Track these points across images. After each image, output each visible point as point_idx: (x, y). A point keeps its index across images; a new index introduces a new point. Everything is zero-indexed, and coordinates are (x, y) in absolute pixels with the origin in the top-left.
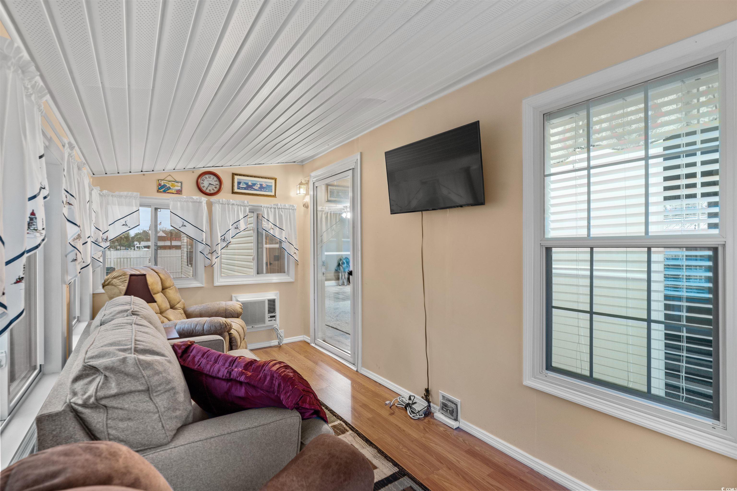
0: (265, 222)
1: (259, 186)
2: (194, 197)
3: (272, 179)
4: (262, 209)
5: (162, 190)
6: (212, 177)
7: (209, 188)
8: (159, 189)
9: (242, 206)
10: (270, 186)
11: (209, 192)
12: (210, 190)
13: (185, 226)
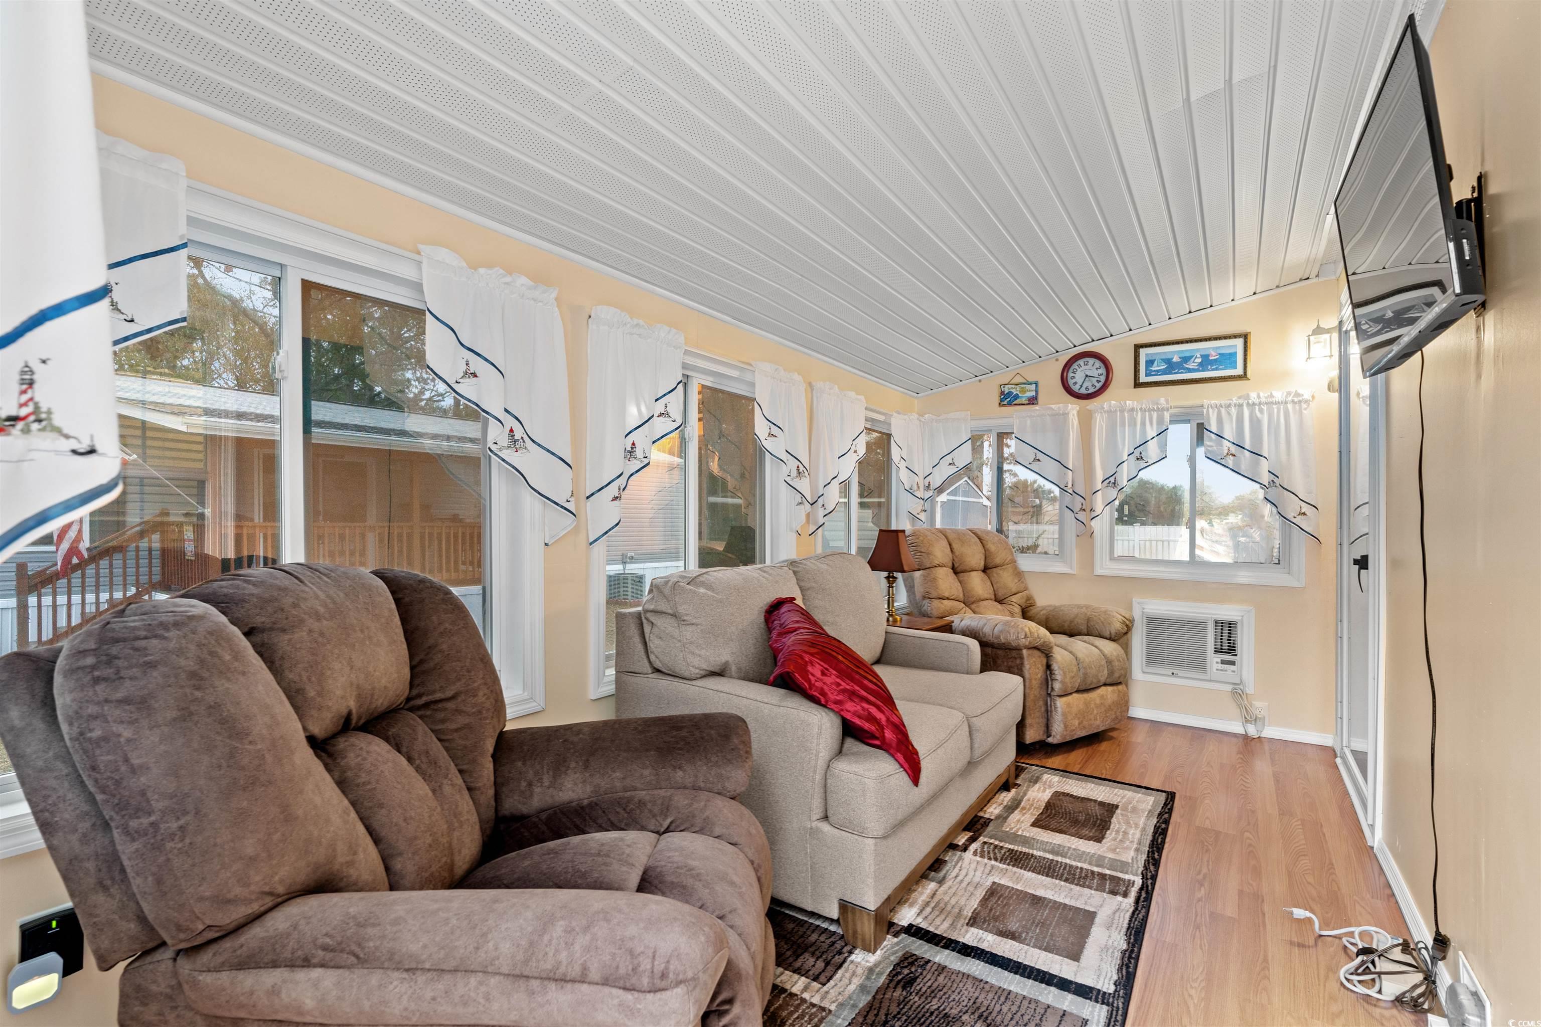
0: (1211, 439)
1: (1199, 360)
2: (1053, 406)
3: (1235, 336)
4: (1205, 411)
5: (1005, 402)
6: (1091, 361)
7: (1085, 386)
8: (1002, 400)
9: (1154, 410)
10: (1230, 354)
11: (1086, 392)
12: (1087, 388)
13: (1039, 460)
